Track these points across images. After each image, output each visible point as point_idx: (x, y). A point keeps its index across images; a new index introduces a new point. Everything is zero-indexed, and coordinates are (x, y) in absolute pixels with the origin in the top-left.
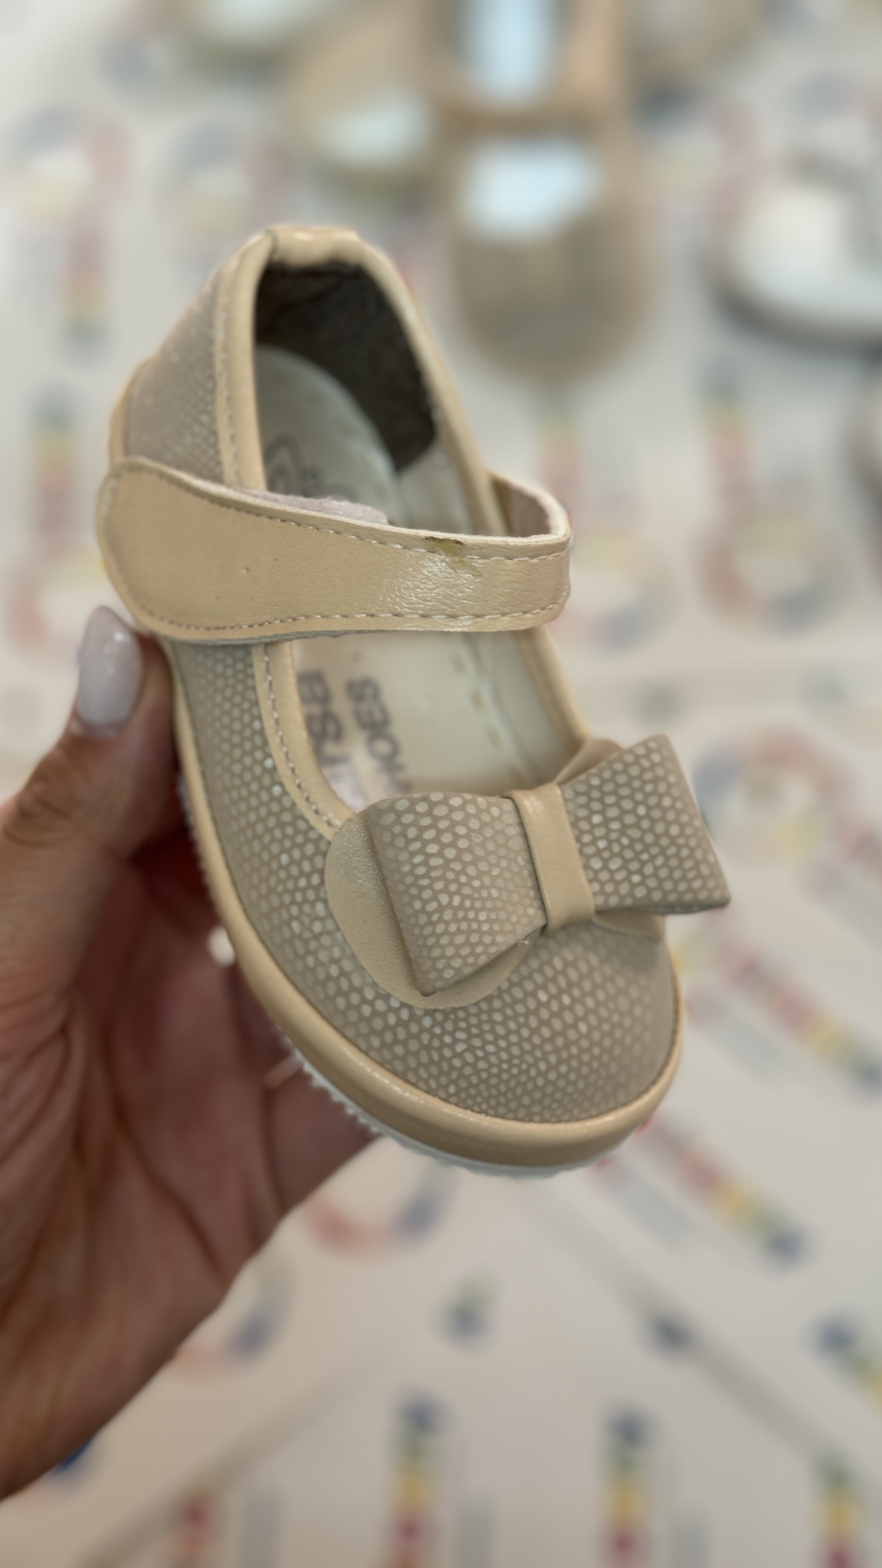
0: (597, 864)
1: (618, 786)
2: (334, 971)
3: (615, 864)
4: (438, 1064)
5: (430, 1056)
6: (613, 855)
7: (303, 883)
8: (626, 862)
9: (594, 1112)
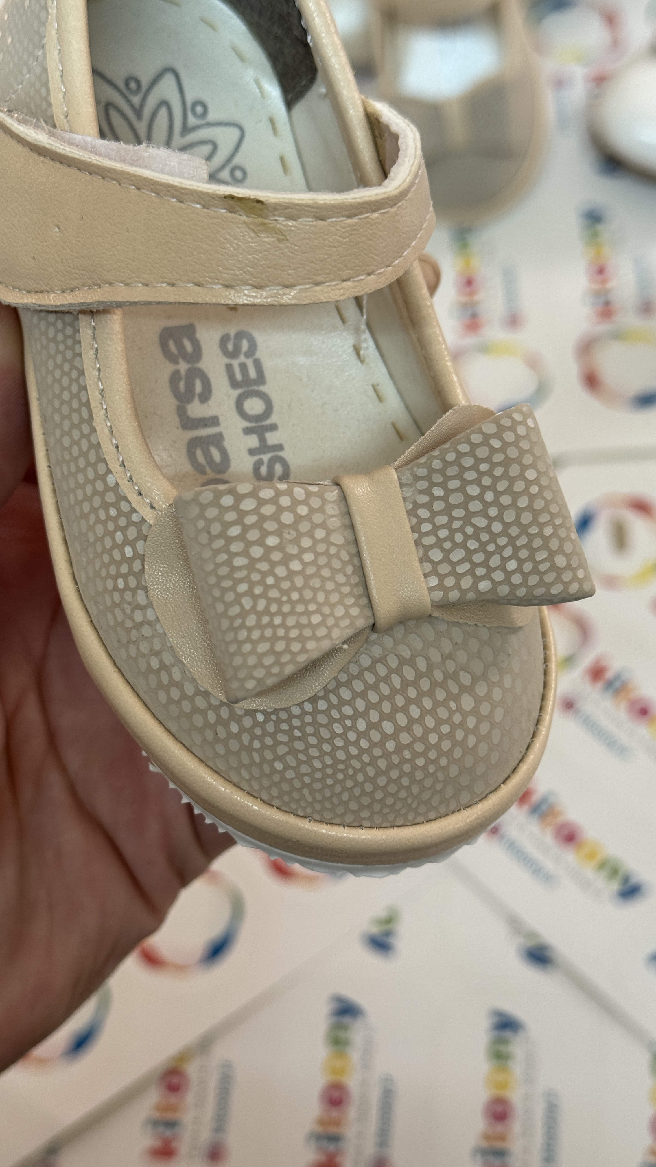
0: (436, 555)
1: (464, 469)
2: (155, 663)
3: (457, 555)
4: (260, 765)
5: (251, 758)
6: (455, 545)
7: (124, 569)
8: (470, 553)
9: (432, 815)
